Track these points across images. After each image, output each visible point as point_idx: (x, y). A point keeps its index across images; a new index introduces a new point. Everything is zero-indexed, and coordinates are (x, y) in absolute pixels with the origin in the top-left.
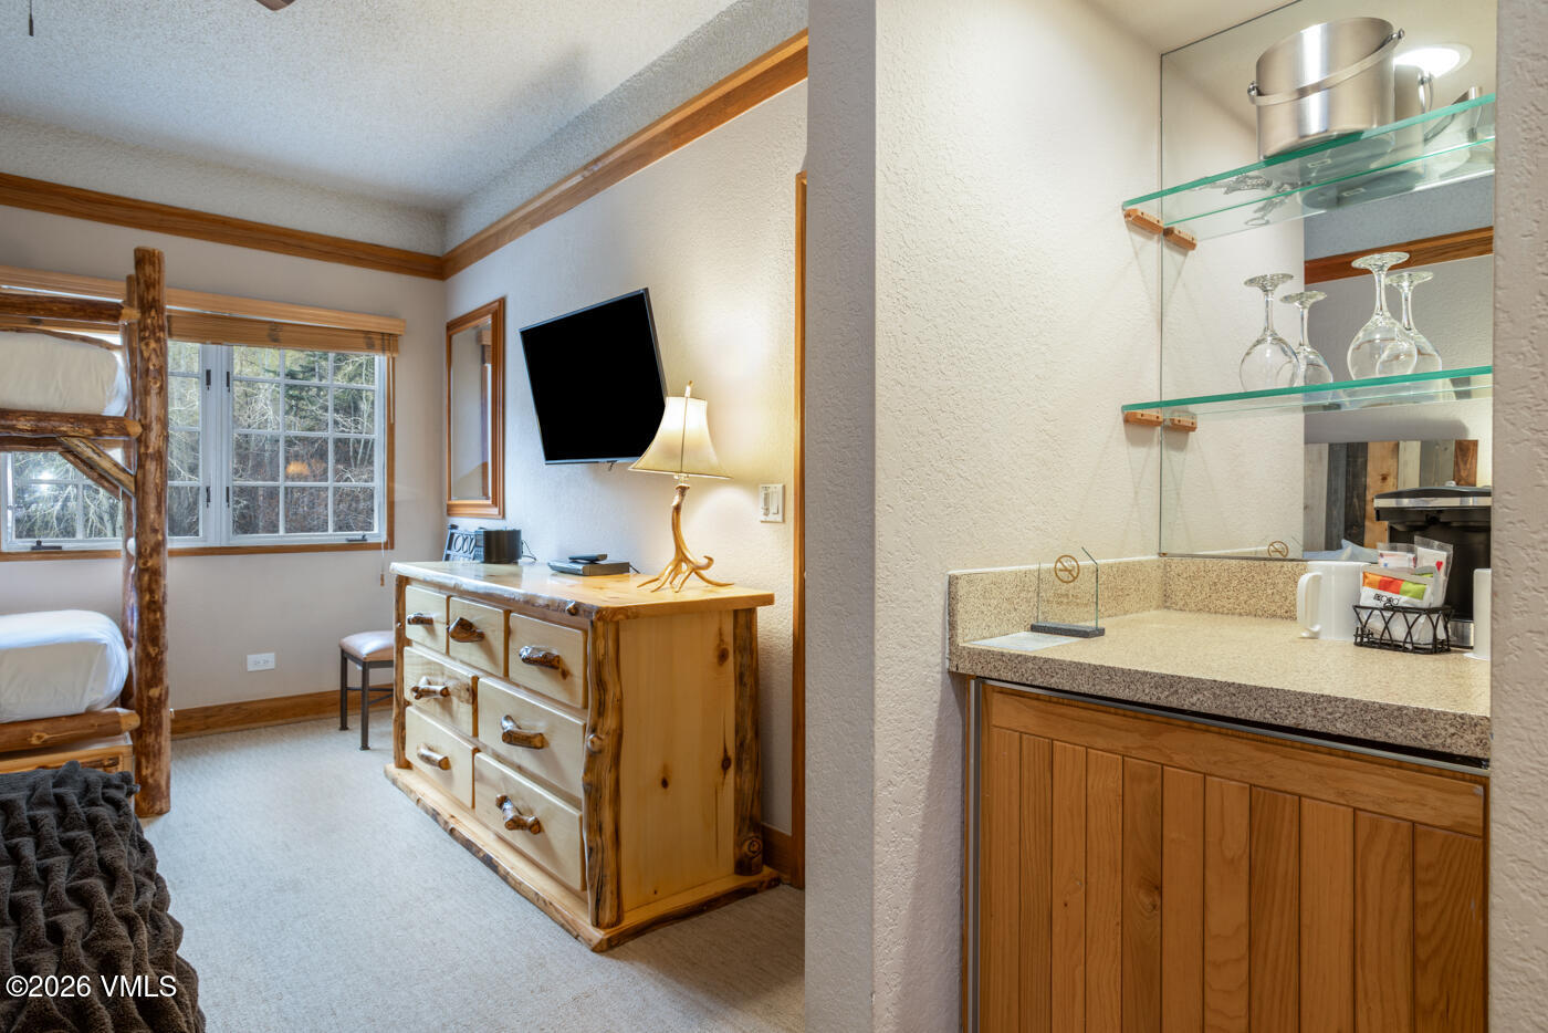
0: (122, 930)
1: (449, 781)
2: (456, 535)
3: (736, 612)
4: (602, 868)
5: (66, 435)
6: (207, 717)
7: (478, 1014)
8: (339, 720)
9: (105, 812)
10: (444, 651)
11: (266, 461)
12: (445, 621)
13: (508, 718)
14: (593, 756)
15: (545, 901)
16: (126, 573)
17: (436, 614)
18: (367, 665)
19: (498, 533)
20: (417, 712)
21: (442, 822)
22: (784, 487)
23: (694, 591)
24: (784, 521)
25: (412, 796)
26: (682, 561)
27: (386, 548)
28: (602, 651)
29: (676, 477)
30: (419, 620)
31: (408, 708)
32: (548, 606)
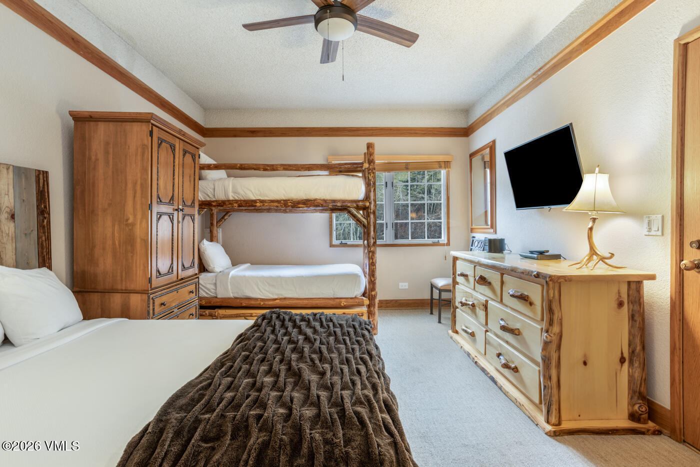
0: (376, 376)
1: (474, 341)
2: (475, 241)
3: (629, 283)
4: (551, 396)
5: (349, 207)
6: (387, 303)
7: (492, 444)
8: (430, 310)
9: (366, 333)
10: (473, 288)
11: (400, 213)
12: (473, 276)
13: (502, 319)
14: (546, 344)
15: (520, 403)
16: (364, 252)
17: (470, 273)
18: (441, 291)
19: (495, 240)
20: (461, 311)
21: (471, 357)
22: (663, 217)
23: (601, 270)
24: (663, 235)
25: (459, 345)
26: (593, 254)
27: (447, 245)
28: (552, 295)
29: (590, 213)
30: (462, 275)
31: (457, 309)
32: (523, 273)
